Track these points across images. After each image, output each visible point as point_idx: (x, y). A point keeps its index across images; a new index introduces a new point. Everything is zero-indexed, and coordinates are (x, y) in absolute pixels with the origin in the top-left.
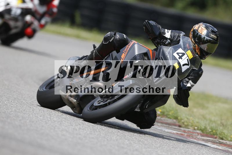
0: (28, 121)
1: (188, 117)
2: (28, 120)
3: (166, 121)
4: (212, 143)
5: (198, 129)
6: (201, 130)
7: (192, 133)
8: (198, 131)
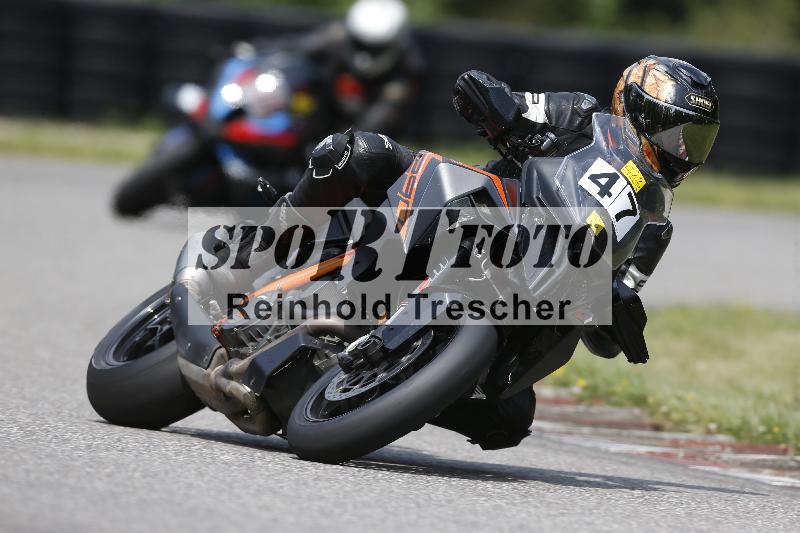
0: (137, 474)
1: (680, 393)
2: (135, 470)
3: (607, 418)
4: (777, 472)
5: (720, 430)
6: (730, 431)
7: (701, 448)
8: (722, 438)
